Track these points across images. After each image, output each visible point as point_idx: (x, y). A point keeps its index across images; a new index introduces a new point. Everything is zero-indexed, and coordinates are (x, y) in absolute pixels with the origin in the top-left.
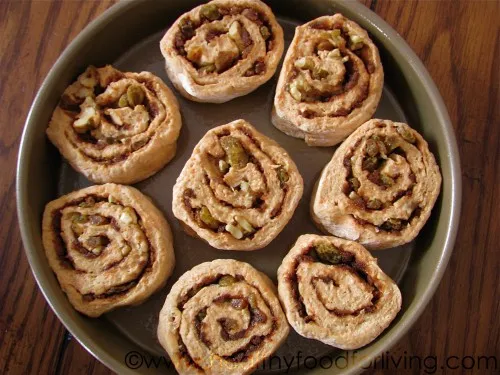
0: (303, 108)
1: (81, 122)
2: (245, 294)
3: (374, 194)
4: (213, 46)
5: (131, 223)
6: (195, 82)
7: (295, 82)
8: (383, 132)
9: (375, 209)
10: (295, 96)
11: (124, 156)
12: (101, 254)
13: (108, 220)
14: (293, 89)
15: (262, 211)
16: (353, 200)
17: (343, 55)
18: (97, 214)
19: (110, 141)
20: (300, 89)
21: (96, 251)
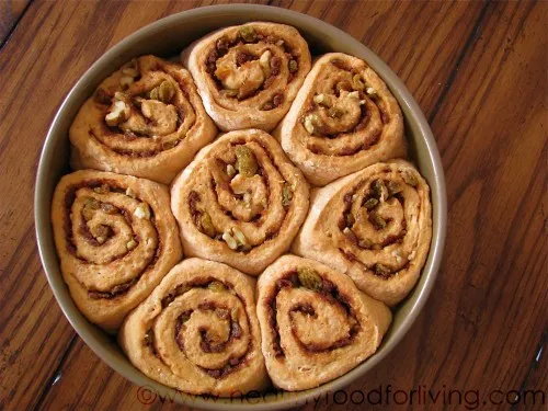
0: (312, 141)
1: (112, 116)
2: (230, 305)
3: (367, 233)
4: (242, 70)
5: (144, 218)
6: (215, 101)
7: (311, 116)
8: (388, 176)
9: (365, 248)
10: (309, 129)
11: (152, 154)
12: (104, 243)
13: (119, 211)
14: (308, 123)
15: (258, 226)
16: (346, 235)
17: (361, 98)
18: (109, 203)
19: (139, 135)
20: (314, 124)
21: (100, 239)
